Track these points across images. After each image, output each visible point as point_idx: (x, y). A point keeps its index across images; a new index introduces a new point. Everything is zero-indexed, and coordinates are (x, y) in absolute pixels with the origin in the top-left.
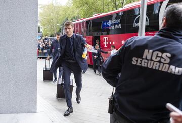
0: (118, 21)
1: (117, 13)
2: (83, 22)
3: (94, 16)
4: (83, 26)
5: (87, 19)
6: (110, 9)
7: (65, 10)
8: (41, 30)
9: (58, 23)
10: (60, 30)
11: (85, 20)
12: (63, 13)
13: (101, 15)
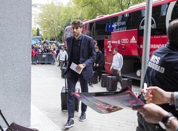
0: (124, 23)
1: (123, 15)
2: (86, 24)
3: (98, 18)
4: (86, 28)
5: (90, 21)
6: (116, 9)
7: (67, 10)
8: (41, 33)
9: (59, 25)
10: (62, 32)
11: (88, 22)
12: (65, 14)
13: (105, 16)
